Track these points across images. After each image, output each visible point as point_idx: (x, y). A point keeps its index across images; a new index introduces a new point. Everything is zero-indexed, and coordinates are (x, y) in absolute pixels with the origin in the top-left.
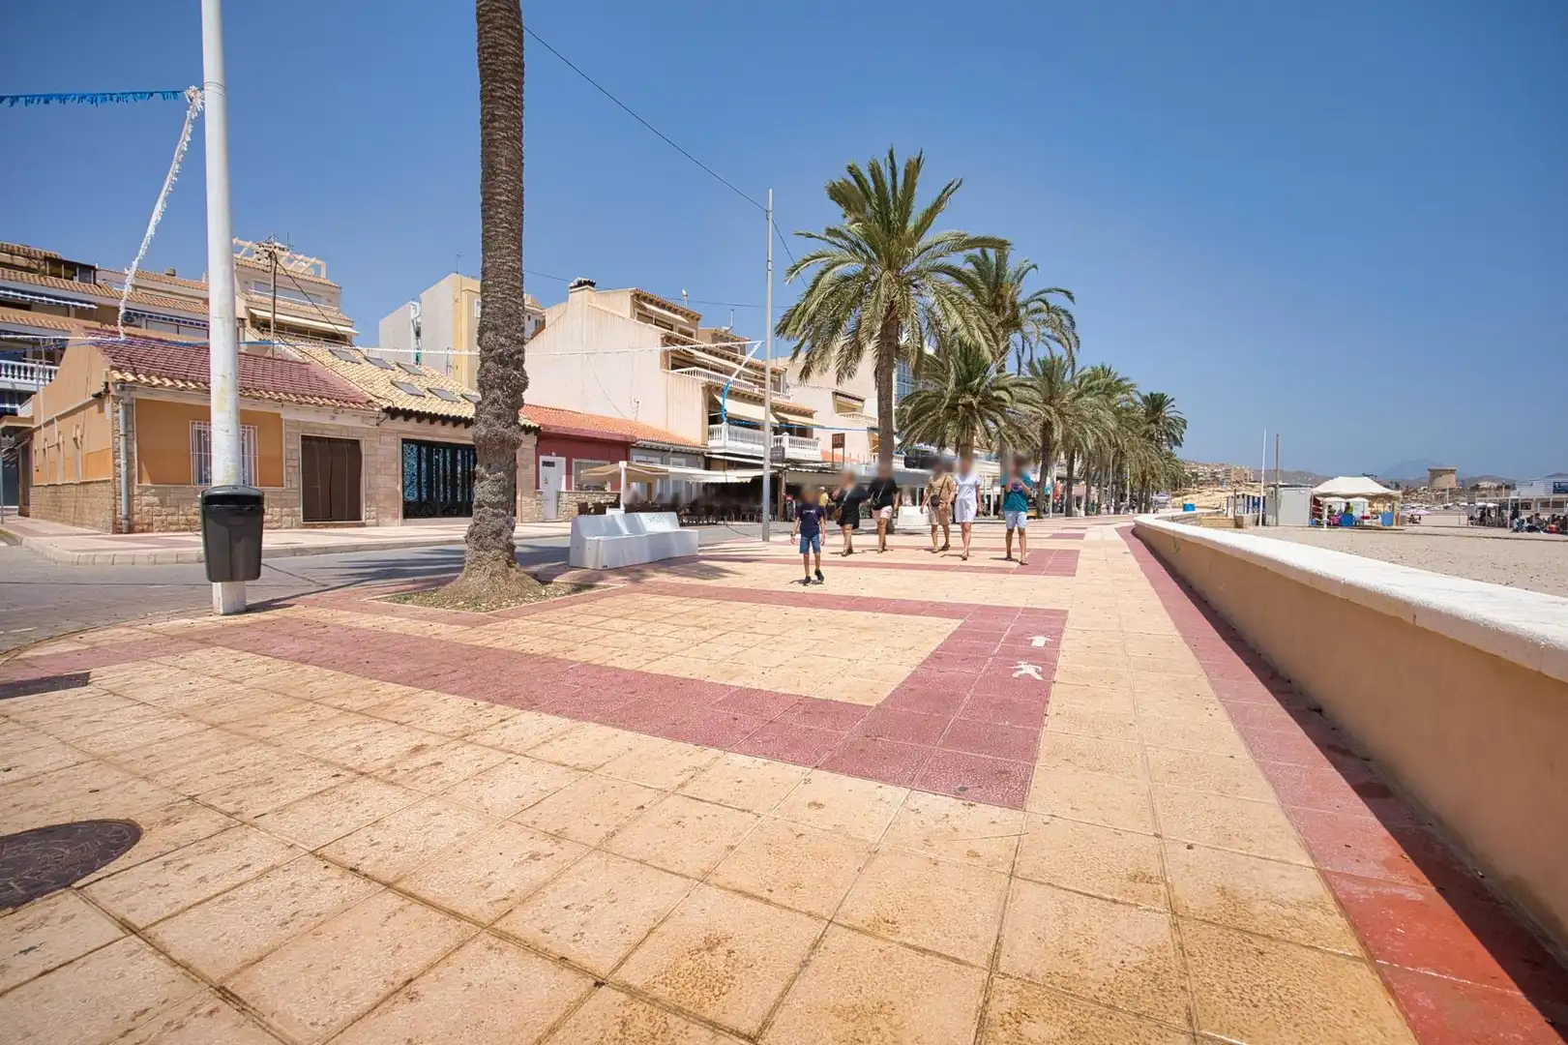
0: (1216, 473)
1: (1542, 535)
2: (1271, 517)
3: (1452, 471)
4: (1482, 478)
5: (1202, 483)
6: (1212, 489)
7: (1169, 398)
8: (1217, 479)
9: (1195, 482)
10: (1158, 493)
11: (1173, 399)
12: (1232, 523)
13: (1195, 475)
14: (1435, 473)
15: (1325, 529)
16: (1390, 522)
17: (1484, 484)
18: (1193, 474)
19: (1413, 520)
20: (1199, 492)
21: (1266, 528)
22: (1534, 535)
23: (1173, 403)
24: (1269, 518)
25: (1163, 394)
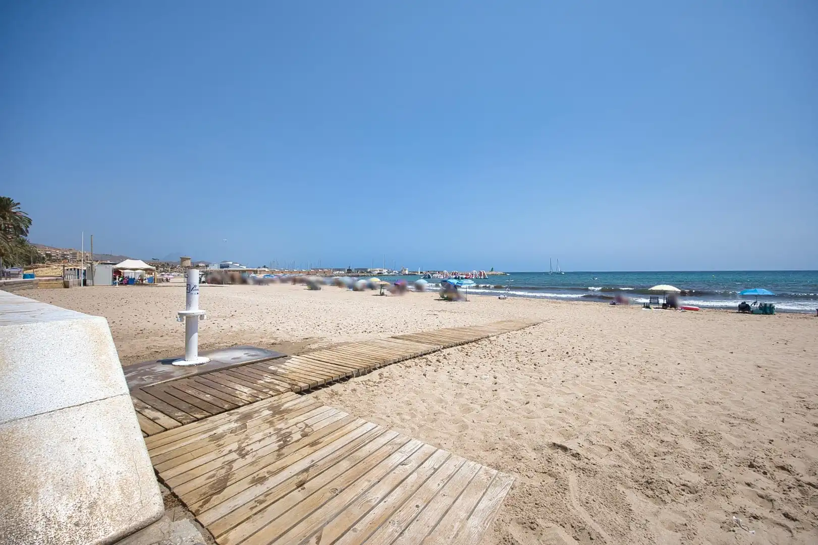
0: (65, 255)
1: (207, 284)
2: (89, 281)
3: (189, 259)
4: (200, 262)
5: (54, 261)
6: (57, 265)
7: (15, 202)
8: (66, 258)
9: (48, 260)
10: (12, 266)
11: (19, 204)
12: (62, 285)
13: (49, 255)
14: (183, 259)
15: (117, 286)
16: (152, 281)
17: (201, 265)
18: (47, 255)
19: (167, 280)
20: (47, 267)
21: (85, 287)
22: (204, 284)
23: (18, 206)
24: (88, 282)
25: (9, 199)
